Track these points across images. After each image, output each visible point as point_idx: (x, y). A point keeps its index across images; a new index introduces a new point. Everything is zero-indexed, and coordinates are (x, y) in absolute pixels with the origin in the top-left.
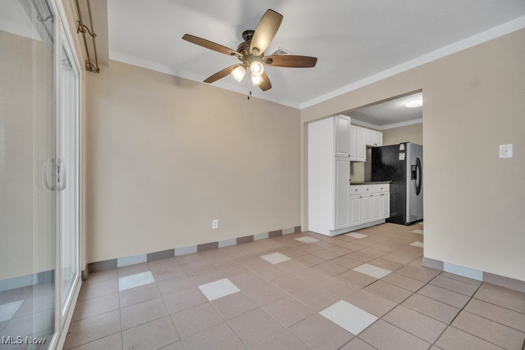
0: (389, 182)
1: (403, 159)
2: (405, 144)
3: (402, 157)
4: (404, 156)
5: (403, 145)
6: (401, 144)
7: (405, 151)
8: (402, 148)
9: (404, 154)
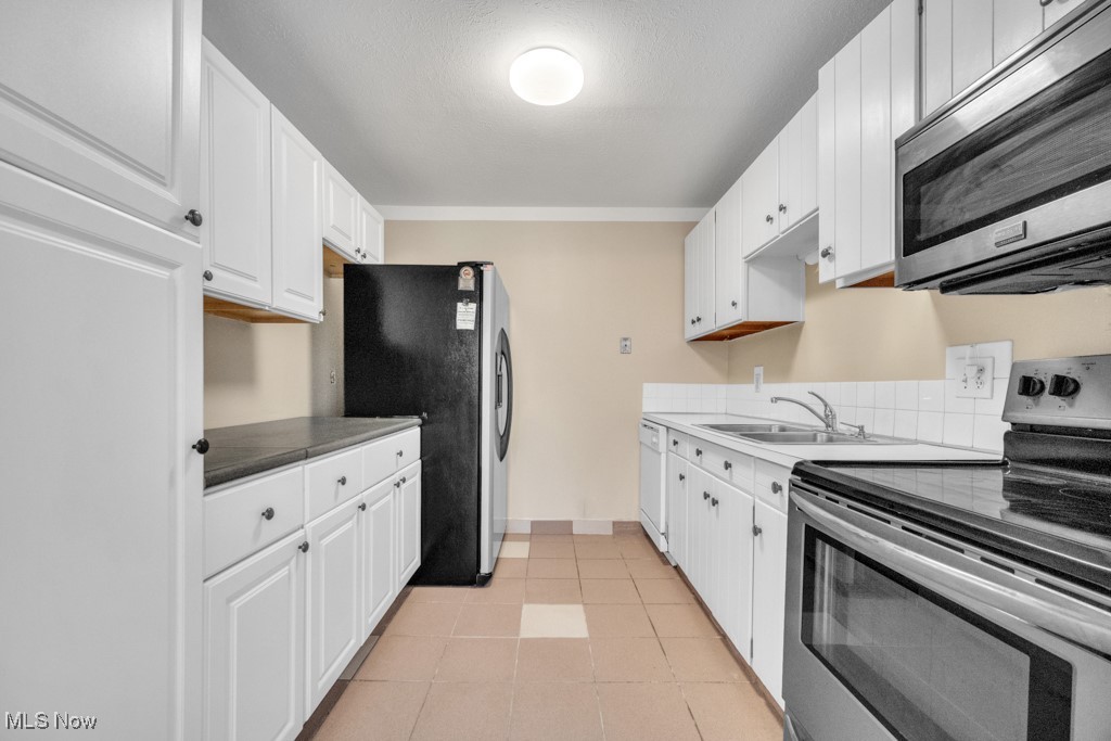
0: (417, 420)
1: (471, 326)
2: (477, 268)
3: (465, 316)
4: (473, 317)
5: (470, 271)
6: (461, 265)
7: (477, 296)
8: (466, 281)
9: (473, 306)
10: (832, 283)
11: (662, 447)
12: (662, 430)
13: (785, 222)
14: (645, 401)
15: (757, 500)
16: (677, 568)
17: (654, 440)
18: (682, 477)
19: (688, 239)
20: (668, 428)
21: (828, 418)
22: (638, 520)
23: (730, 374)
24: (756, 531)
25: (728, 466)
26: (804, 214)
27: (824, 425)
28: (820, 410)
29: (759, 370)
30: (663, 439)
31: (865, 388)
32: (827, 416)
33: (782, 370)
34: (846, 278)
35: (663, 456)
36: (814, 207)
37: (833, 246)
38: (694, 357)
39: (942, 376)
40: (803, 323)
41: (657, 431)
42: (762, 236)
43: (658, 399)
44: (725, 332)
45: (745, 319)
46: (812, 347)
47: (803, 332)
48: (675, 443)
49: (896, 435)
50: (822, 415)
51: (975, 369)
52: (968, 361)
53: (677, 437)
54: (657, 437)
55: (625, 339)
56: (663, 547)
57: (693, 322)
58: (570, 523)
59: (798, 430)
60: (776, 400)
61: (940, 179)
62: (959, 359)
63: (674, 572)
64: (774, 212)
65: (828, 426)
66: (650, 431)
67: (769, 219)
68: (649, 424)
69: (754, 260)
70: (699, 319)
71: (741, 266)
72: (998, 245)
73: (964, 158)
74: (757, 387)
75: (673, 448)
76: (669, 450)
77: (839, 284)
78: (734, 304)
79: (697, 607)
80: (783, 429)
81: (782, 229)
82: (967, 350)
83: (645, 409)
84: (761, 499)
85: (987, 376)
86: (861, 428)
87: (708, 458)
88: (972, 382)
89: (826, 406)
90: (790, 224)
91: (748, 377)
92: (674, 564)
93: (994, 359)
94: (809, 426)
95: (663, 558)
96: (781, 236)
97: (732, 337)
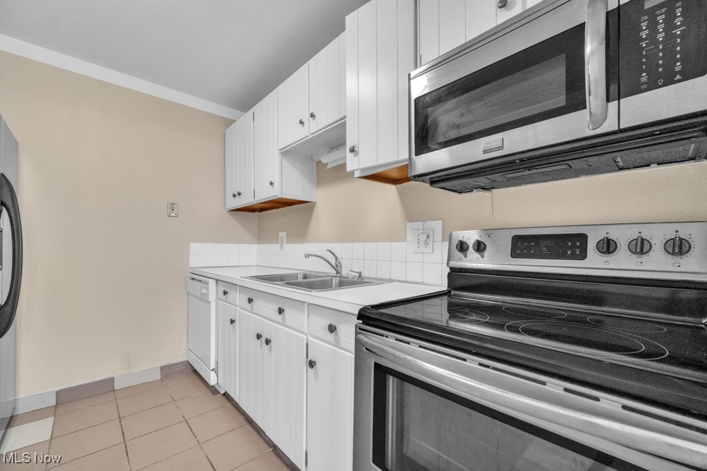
10: (352, 173)
11: (212, 297)
12: (212, 283)
13: (313, 127)
14: (191, 258)
15: (310, 338)
16: (226, 395)
17: (204, 291)
18: (232, 322)
19: (228, 131)
20: (217, 281)
21: (337, 268)
22: (186, 359)
23: (262, 237)
24: (312, 364)
25: (281, 311)
26: (330, 122)
27: (335, 272)
28: (333, 262)
29: (283, 235)
30: (213, 290)
31: (358, 246)
32: (337, 266)
33: (300, 234)
34: (363, 170)
35: (213, 305)
36: (342, 116)
37: (357, 146)
38: (234, 224)
39: (405, 240)
40: (315, 203)
41: (207, 284)
42: (296, 135)
43: (204, 255)
44: (257, 207)
45: (280, 196)
46: (322, 219)
47: (315, 209)
48: (225, 293)
49: (378, 277)
50: (334, 264)
51: (426, 236)
52: (421, 231)
53: (227, 288)
54: (207, 289)
55: (173, 204)
56: (212, 380)
57: (234, 196)
58: (112, 380)
59: (317, 277)
60: (307, 256)
61: (441, 104)
62: (415, 230)
63: (223, 399)
64: (306, 118)
65: (338, 272)
66: (198, 283)
67: (301, 122)
68: (197, 277)
69: (286, 153)
70: (239, 194)
71: (277, 155)
72: (485, 152)
73: (460, 92)
74: (282, 247)
75: (223, 297)
76: (218, 299)
77: (357, 174)
78: (271, 184)
79: (248, 427)
80: (305, 277)
81: (312, 131)
82: (420, 225)
83: (192, 265)
84: (313, 336)
85: (431, 240)
86: (360, 273)
87: (258, 303)
88: (422, 244)
89: (336, 259)
90: (319, 128)
91: (274, 239)
92: (222, 392)
93: (433, 230)
94: (324, 273)
95: (214, 390)
96: (311, 136)
97: (262, 210)
